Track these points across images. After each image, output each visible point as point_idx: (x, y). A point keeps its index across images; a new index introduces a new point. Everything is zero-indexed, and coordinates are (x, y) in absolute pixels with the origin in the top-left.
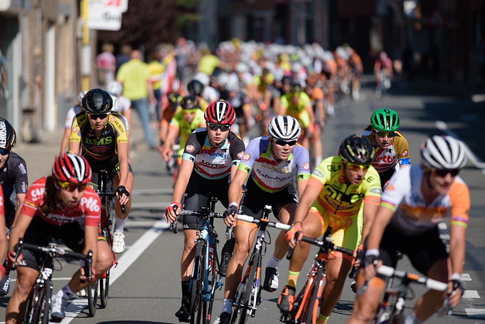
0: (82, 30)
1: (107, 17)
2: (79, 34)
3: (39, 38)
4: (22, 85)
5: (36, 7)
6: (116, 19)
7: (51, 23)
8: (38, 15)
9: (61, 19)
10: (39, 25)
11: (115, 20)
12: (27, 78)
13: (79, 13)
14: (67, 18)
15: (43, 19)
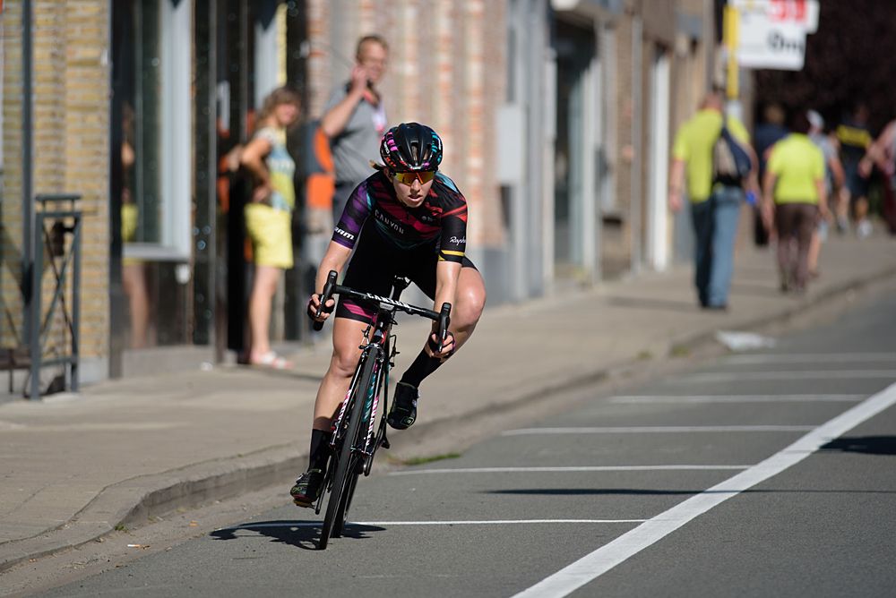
0: (726, 71)
1: (777, 42)
2: (719, 78)
3: (636, 75)
4: (603, 168)
5: (632, 13)
6: (795, 46)
7: (662, 48)
8: (636, 28)
9: (682, 45)
10: (638, 50)
11: (791, 50)
12: (612, 155)
13: (719, 34)
14: (694, 44)
15: (645, 37)
